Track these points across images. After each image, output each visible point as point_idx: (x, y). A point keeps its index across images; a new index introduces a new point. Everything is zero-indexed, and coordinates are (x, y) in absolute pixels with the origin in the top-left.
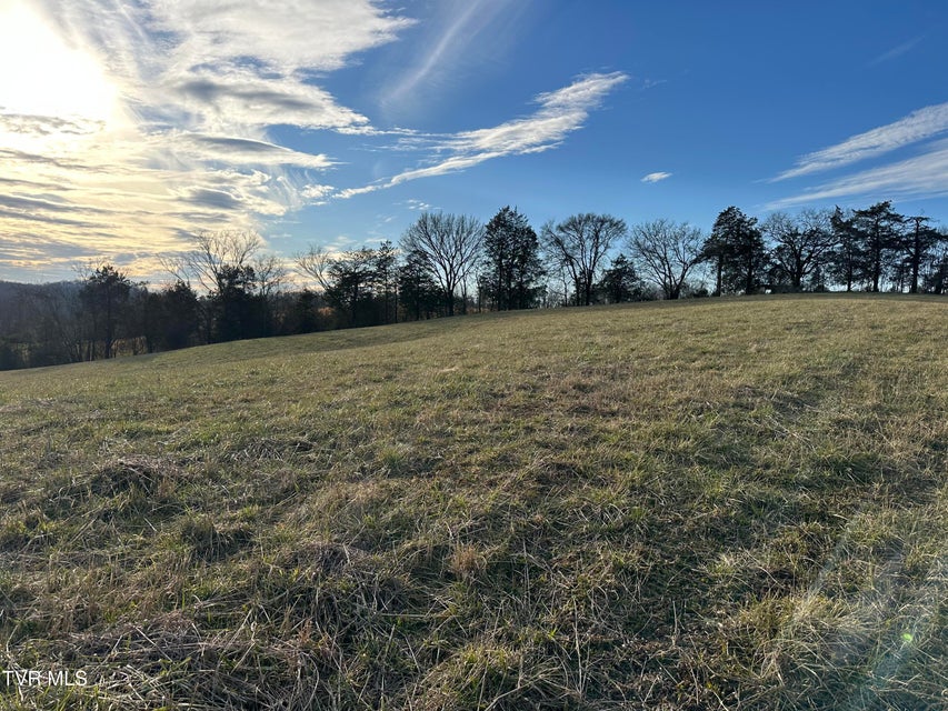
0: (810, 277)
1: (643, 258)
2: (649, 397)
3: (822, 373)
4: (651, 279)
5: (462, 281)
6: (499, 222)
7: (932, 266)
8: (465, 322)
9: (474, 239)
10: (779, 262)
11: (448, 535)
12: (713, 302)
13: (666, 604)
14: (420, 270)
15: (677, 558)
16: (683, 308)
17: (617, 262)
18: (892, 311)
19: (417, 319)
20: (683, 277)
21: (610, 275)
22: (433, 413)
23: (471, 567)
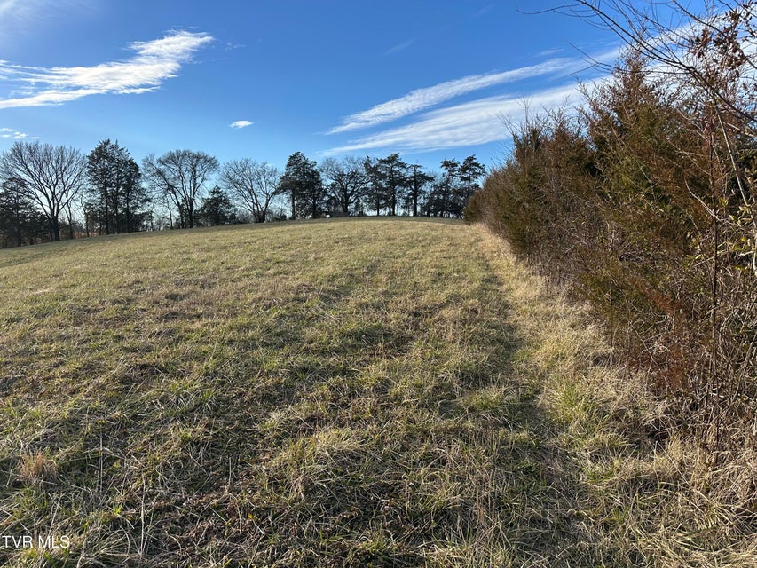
0: (354, 205)
1: (235, 190)
2: (230, 299)
3: (355, 272)
4: (242, 206)
5: (66, 207)
6: (101, 153)
7: (424, 198)
8: (71, 245)
9: (75, 168)
10: (333, 195)
11: (20, 447)
12: (290, 224)
13: (223, 462)
14: (18, 197)
15: (236, 423)
16: (267, 229)
17: (214, 192)
18: (401, 228)
19: (19, 245)
20: (267, 205)
21: (209, 203)
22: (17, 334)
23: (40, 471)
